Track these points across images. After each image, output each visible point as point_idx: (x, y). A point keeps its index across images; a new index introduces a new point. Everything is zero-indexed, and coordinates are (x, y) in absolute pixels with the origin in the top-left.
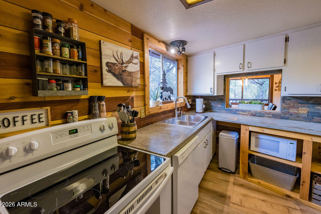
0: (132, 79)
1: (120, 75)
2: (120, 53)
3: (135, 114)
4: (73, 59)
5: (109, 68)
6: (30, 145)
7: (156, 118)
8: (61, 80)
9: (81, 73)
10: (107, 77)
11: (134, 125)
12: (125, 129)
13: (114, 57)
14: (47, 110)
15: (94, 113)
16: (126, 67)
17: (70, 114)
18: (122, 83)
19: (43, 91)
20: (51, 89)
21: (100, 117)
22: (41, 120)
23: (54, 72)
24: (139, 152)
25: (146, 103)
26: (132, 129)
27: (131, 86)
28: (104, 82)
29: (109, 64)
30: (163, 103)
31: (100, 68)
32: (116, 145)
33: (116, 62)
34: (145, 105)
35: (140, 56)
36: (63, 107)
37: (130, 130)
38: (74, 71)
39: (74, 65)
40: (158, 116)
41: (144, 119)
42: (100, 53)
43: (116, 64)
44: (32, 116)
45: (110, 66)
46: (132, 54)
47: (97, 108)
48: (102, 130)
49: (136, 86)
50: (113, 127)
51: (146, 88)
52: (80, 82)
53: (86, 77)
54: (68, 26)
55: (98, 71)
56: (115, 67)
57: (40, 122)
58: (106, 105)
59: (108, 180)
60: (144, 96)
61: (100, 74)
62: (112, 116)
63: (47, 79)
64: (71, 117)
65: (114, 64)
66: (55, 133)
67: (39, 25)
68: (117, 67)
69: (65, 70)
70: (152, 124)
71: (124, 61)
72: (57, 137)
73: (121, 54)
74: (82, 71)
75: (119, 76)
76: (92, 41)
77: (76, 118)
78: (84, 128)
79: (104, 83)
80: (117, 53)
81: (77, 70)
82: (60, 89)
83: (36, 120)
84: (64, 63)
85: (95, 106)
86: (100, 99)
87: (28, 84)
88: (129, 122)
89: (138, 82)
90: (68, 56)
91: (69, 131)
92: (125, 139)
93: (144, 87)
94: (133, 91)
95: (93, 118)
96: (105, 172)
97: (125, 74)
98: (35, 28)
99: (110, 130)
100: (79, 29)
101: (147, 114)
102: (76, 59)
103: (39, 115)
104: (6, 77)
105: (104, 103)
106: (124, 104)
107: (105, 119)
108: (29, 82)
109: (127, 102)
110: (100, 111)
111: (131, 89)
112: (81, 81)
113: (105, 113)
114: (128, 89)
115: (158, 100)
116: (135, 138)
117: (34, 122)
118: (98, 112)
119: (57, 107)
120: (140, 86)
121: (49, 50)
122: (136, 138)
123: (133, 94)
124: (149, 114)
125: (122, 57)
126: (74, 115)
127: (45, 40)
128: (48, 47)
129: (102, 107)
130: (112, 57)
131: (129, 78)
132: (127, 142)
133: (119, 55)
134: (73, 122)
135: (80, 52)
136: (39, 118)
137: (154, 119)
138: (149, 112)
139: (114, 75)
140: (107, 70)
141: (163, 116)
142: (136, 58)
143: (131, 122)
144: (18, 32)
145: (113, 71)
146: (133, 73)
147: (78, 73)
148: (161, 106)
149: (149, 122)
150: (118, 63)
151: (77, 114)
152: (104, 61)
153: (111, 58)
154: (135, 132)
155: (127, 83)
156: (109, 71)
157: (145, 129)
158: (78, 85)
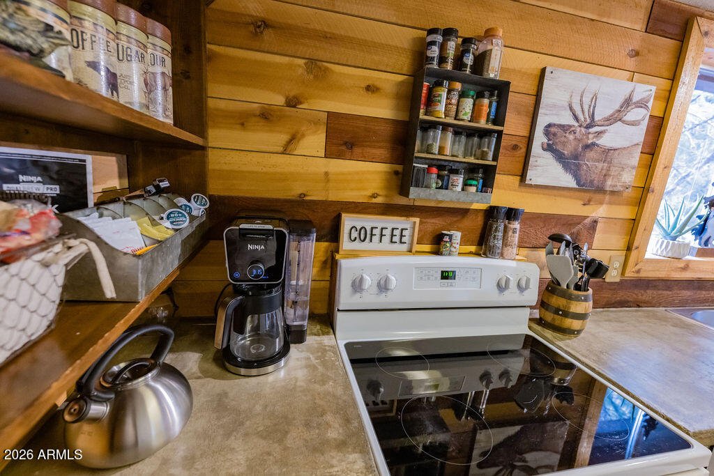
0: (608, 170)
1: (576, 157)
2: (592, 96)
3: (596, 269)
4: (477, 122)
5: (549, 140)
6: (387, 280)
7: (660, 292)
8: (447, 169)
9: (487, 153)
10: (540, 161)
11: (586, 300)
12: (556, 301)
13: (571, 108)
14: (415, 222)
15: (492, 244)
16: (599, 134)
17: (446, 239)
18: (576, 179)
19: (417, 189)
20: (428, 187)
21: (502, 256)
22: (404, 239)
23: (439, 154)
24: (580, 369)
25: (636, 244)
26: (577, 308)
27: (600, 190)
28: (530, 174)
29: (553, 130)
30: (701, 253)
31: (527, 140)
32: (524, 329)
33: (574, 123)
34: (629, 249)
35: (655, 99)
36: (437, 222)
37: (569, 308)
38: (472, 149)
39: (474, 136)
40: (668, 288)
41: (613, 287)
42: (536, 101)
43: (573, 129)
44: (393, 229)
45: (555, 135)
46: (628, 96)
47: (500, 234)
48: (502, 287)
49: (615, 189)
50: (527, 286)
51: (651, 198)
52: (478, 173)
53: (494, 163)
54: (482, 47)
55: (521, 148)
56: (567, 135)
57: (401, 242)
58: (520, 231)
59: (486, 394)
60: (634, 222)
61: (524, 154)
62: (529, 260)
63: (427, 166)
64: (448, 245)
65: (565, 128)
66: (420, 268)
67: (432, 58)
68: (571, 137)
69: (456, 146)
70: (639, 306)
71: (597, 118)
72: (421, 278)
73: (595, 97)
74: (488, 148)
75: (569, 162)
76: (525, 73)
77: (455, 248)
78: (467, 272)
79: (528, 178)
80: (582, 97)
81: (480, 146)
82: (441, 188)
83: (396, 239)
84: (458, 131)
85: (496, 230)
86: (512, 214)
87: (396, 173)
88: (572, 287)
89: (628, 177)
90: (468, 117)
91: (442, 272)
92: (549, 324)
93: (643, 194)
94: (601, 203)
95: (485, 255)
96: (485, 377)
97: (591, 154)
98: (427, 66)
99: (518, 292)
100: (504, 49)
101: (630, 274)
102: (483, 124)
103: (402, 230)
104: (374, 160)
105: (516, 225)
106: (568, 238)
107: (513, 264)
108: (398, 169)
109: (575, 230)
110: (505, 244)
111: (598, 196)
112: (481, 170)
113: (515, 250)
114: (587, 196)
115: (683, 238)
116: (579, 332)
117: (393, 241)
118: (499, 243)
119: (428, 220)
120: (630, 190)
121: (441, 108)
122: (582, 335)
123: (599, 211)
124: (636, 275)
125: (594, 107)
126: (453, 241)
127: (439, 88)
128: (440, 101)
129: (510, 233)
130: (565, 109)
131: (600, 165)
132: (555, 334)
133: (586, 101)
134: (450, 254)
135: (494, 104)
136: (402, 236)
137: (649, 294)
138: (638, 271)
139: (560, 157)
140: (543, 144)
141: (687, 294)
142: (642, 104)
143: (578, 287)
144: (401, 78)
145: (559, 147)
146: (617, 152)
147: (479, 152)
148: (689, 261)
149: (629, 299)
150: (576, 124)
151: (459, 242)
152: (542, 122)
153: (563, 113)
154: (582, 317)
155: (589, 179)
156: (549, 148)
157: (611, 314)
158: (473, 179)
